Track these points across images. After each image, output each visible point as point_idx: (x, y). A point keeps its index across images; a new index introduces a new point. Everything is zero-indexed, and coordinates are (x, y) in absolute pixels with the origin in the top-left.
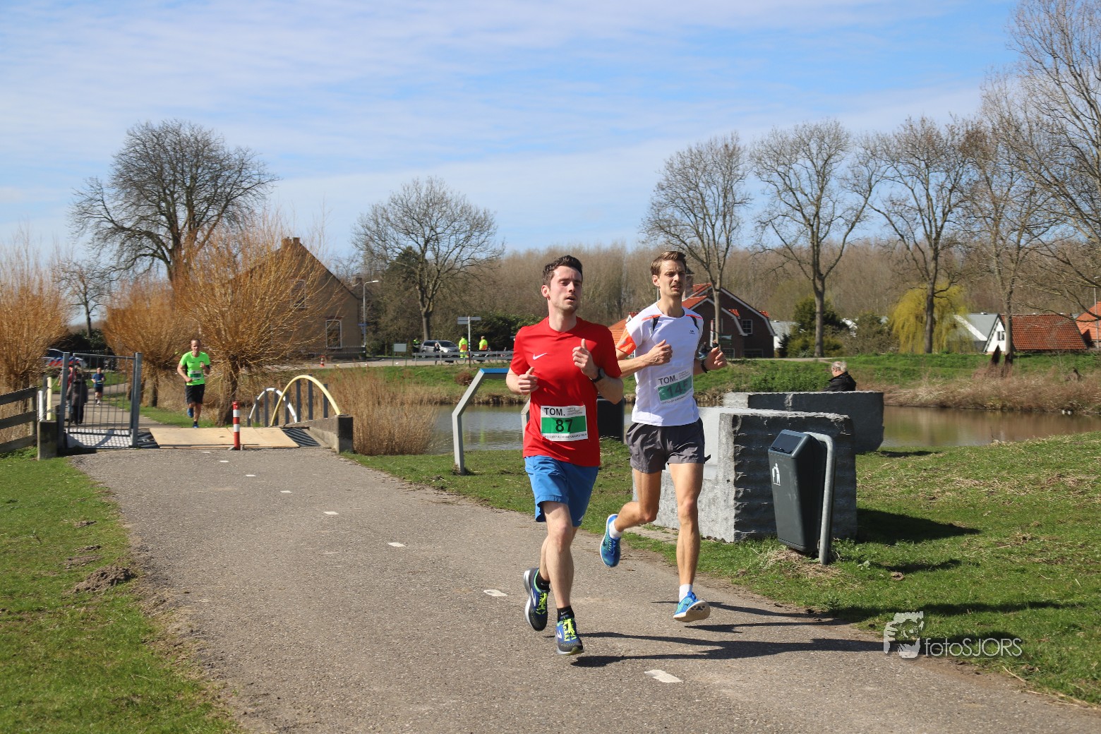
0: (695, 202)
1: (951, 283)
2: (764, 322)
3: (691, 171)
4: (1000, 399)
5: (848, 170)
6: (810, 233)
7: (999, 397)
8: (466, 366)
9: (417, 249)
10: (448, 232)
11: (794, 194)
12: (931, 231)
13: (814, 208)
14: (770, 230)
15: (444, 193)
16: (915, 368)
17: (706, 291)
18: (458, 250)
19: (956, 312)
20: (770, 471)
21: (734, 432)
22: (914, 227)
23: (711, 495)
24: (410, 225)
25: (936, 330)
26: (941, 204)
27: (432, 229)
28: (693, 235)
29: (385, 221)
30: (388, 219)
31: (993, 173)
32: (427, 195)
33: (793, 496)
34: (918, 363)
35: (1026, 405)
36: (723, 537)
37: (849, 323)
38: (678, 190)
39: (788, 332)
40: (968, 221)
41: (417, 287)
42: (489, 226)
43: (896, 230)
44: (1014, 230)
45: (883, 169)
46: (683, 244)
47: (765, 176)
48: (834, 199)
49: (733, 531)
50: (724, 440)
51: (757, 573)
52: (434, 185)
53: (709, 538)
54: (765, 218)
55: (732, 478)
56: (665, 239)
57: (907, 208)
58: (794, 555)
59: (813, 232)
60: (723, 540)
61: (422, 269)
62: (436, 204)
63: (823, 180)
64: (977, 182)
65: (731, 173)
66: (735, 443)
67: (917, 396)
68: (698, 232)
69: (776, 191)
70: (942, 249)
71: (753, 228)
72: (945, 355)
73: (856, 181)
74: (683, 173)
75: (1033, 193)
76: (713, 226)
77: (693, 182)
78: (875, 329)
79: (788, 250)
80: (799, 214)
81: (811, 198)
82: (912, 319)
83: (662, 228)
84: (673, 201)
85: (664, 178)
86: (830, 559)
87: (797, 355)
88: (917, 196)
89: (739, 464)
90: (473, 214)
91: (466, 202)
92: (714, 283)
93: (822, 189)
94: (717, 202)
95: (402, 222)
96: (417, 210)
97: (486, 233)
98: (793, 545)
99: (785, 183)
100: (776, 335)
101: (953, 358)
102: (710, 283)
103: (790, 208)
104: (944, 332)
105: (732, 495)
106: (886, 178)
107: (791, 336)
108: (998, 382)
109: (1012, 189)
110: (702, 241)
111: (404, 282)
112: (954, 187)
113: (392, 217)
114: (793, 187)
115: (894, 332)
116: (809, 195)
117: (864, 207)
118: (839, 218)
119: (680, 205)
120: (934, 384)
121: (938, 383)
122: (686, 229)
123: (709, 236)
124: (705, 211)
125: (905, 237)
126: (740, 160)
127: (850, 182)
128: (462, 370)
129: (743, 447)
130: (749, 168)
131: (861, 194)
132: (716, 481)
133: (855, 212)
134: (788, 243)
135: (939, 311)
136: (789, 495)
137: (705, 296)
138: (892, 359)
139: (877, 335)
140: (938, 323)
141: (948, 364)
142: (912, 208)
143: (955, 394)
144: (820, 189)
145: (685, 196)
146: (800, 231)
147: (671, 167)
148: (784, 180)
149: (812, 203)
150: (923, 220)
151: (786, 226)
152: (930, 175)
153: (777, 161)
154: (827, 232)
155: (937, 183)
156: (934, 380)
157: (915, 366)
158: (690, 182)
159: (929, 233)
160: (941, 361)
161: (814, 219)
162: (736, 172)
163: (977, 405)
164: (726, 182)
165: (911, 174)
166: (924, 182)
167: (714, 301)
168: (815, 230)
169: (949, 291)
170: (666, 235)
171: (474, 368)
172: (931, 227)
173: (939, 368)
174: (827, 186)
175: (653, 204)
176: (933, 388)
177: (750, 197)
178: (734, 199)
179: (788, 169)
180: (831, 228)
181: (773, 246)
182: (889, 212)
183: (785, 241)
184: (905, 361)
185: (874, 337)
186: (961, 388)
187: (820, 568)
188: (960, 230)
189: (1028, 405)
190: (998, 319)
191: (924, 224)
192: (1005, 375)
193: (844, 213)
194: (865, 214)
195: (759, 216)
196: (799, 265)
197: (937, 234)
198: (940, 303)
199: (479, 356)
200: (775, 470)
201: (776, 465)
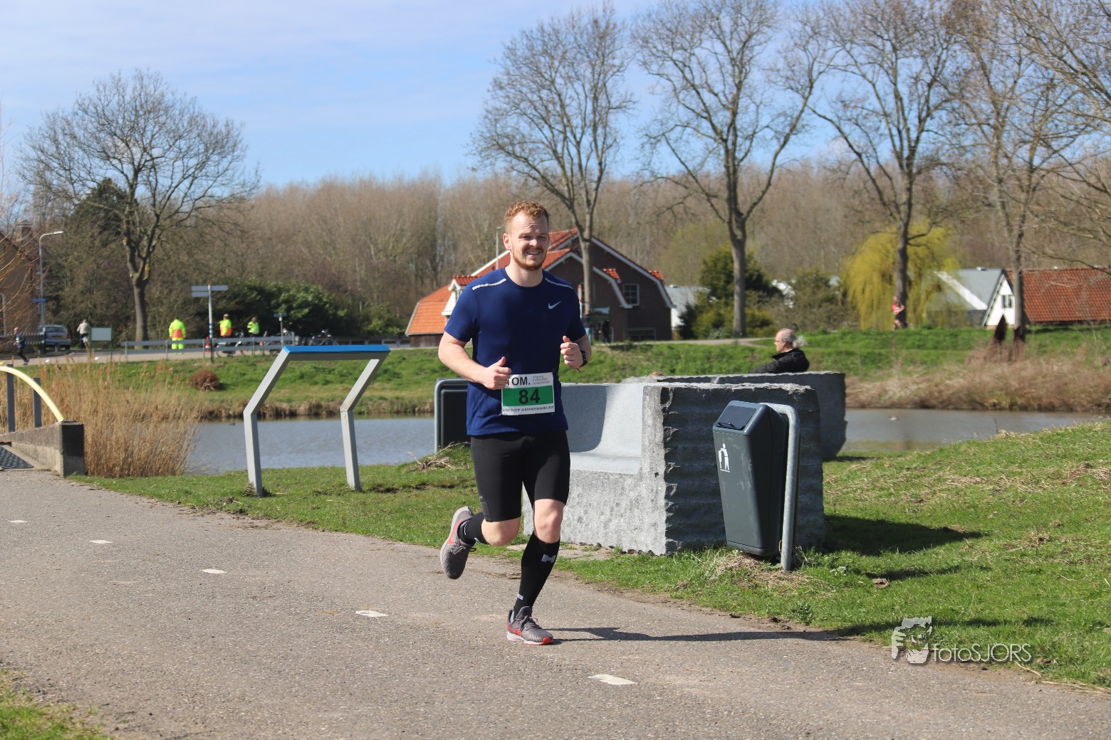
0: (551, 107)
1: (933, 224)
2: (655, 286)
3: (543, 60)
4: (1007, 394)
5: (778, 55)
6: (722, 152)
7: (1006, 390)
8: (206, 360)
9: (122, 184)
10: (171, 155)
11: (698, 93)
12: (902, 146)
13: (728, 114)
14: (663, 148)
15: (162, 95)
16: (883, 351)
17: (569, 242)
18: (187, 183)
19: (940, 267)
20: (714, 457)
21: (664, 410)
22: (876, 141)
23: (633, 495)
24: (110, 144)
25: (912, 295)
26: (915, 106)
27: (145, 151)
28: (547, 157)
29: (68, 139)
30: (74, 137)
31: (993, 56)
32: (134, 100)
33: (747, 485)
34: (886, 343)
35: (1045, 401)
36: (651, 548)
37: (782, 286)
38: (524, 90)
39: (693, 300)
40: (956, 130)
41: (124, 242)
42: (235, 145)
43: (850, 146)
44: (1025, 142)
45: (829, 54)
46: (533, 171)
47: (654, 68)
48: (758, 101)
49: (664, 540)
50: (650, 422)
51: (702, 585)
52: (146, 82)
53: (631, 551)
54: (655, 130)
55: (662, 469)
56: (506, 164)
57: (865, 112)
58: (748, 561)
59: (727, 151)
60: (651, 553)
61: (131, 213)
62: (149, 111)
63: (741, 72)
64: (967, 72)
65: (603, 63)
66: (664, 424)
67: (885, 391)
68: (555, 152)
69: (670, 89)
70: (919, 172)
71: (638, 144)
72: (925, 332)
73: (789, 74)
74: (531, 62)
75: (1051, 86)
76: (578, 144)
77: (547, 76)
78: (821, 295)
79: (690, 178)
80: (705, 124)
81: (723, 99)
82: (876, 279)
83: (501, 148)
84: (517, 106)
85: (503, 70)
86: (794, 565)
87: (706, 336)
88: (881, 94)
89: (670, 452)
90: (209, 127)
91: (197, 109)
92: (581, 230)
93: (739, 86)
94: (583, 108)
95: (98, 140)
96: (120, 121)
97: (229, 157)
98: (746, 548)
99: (684, 77)
100: (675, 307)
101: (937, 335)
102: (576, 229)
103: (692, 115)
104: (923, 297)
105: (663, 494)
106: (835, 67)
107: (697, 307)
108: (1004, 369)
109: (1020, 81)
110: (563, 167)
111: (100, 233)
112: (934, 80)
113: (80, 133)
114: (697, 82)
115: (849, 299)
116: (721, 95)
117: (802, 111)
118: (766, 129)
119: (529, 112)
120: (910, 374)
121: (917, 372)
122: (538, 148)
123: (572, 159)
124: (565, 120)
125: (864, 156)
126: (617, 42)
127: (782, 74)
128: (200, 367)
129: (675, 429)
130: (630, 54)
131: (797, 92)
132: (640, 477)
133: (789, 119)
134: (691, 168)
135: (916, 265)
136: (742, 484)
137: (568, 250)
138: (848, 338)
139: (825, 304)
140: (913, 283)
141: (930, 344)
142: (873, 112)
143: (942, 387)
144: (736, 85)
145: (535, 98)
146: (707, 149)
147: (512, 54)
148: (682, 72)
149: (724, 106)
150: (890, 130)
151: (687, 142)
152: (899, 61)
153: (672, 43)
154: (749, 151)
155: (910, 74)
156: (911, 368)
157: (882, 348)
158: (543, 76)
159: (898, 149)
160: (920, 340)
161: (728, 131)
162: (611, 61)
163: (973, 403)
164: (596, 77)
165: (871, 60)
166: (890, 72)
167: (581, 257)
168: (730, 147)
169: (929, 235)
170: (509, 159)
171: (218, 364)
172: (901, 140)
173: (917, 351)
174: (746, 81)
175: (487, 111)
176: (908, 379)
177: (633, 99)
178: (609, 102)
179: (688, 55)
180: (754, 144)
181: (668, 173)
182: (840, 118)
183: (687, 164)
184: (867, 341)
185: (820, 306)
186: (950, 379)
187: (782, 576)
188: (944, 144)
189: (1048, 401)
190: (1003, 276)
191: (891, 136)
192: (1013, 358)
193: (773, 121)
194: (805, 123)
195: (647, 128)
196: (708, 200)
197: (910, 150)
198: (916, 254)
199: (227, 345)
200: (722, 453)
201: (724, 445)
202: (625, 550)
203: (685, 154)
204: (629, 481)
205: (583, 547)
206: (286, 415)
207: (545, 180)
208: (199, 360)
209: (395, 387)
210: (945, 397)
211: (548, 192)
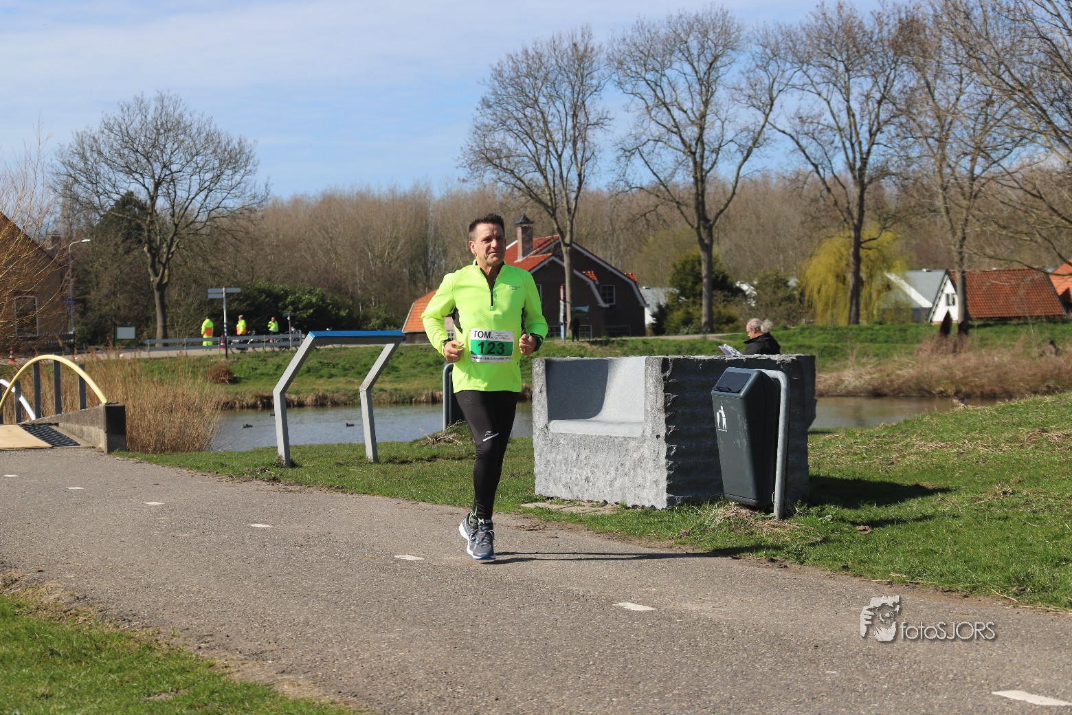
0: (534, 124)
1: (884, 228)
2: (630, 287)
3: (527, 80)
4: (952, 383)
5: (741, 76)
6: (691, 164)
7: (952, 379)
8: (221, 356)
9: (143, 196)
10: (189, 170)
11: (669, 110)
12: (855, 158)
13: (696, 129)
14: (637, 161)
15: (181, 115)
16: (839, 345)
17: (552, 246)
18: (203, 195)
19: (889, 268)
20: (712, 419)
21: (665, 378)
22: (830, 153)
23: (636, 456)
24: (133, 160)
25: (864, 292)
26: (866, 122)
27: (165, 166)
28: (532, 169)
29: (95, 156)
30: (100, 153)
31: (936, 77)
32: (155, 119)
33: (743, 442)
34: (841, 337)
35: (987, 389)
36: (653, 503)
37: (745, 287)
38: (510, 108)
39: (663, 302)
40: (903, 143)
41: (145, 249)
42: (247, 161)
43: (808, 158)
44: (966, 154)
45: (788, 74)
46: (519, 182)
47: (628, 87)
48: (723, 117)
49: (665, 496)
50: (652, 390)
51: (703, 532)
52: (166, 103)
53: (634, 507)
54: (630, 143)
55: (663, 433)
56: (494, 176)
57: (820, 127)
58: (743, 511)
59: (695, 163)
60: (653, 507)
61: (152, 222)
62: (170, 130)
63: (708, 91)
64: (913, 90)
65: (582, 83)
66: (665, 391)
67: (842, 381)
68: (538, 164)
69: (644, 106)
70: (870, 182)
71: (614, 157)
72: (877, 327)
73: (752, 92)
74: (517, 83)
75: (989, 102)
76: (560, 156)
77: (531, 96)
78: (781, 294)
79: (662, 187)
80: (675, 138)
81: (691, 115)
82: (831, 279)
83: (489, 161)
84: (504, 123)
85: (491, 91)
86: (786, 514)
87: (676, 333)
88: (835, 111)
89: (670, 416)
90: (224, 143)
91: (213, 127)
92: (563, 237)
93: (706, 103)
94: (564, 124)
95: (121, 156)
96: (143, 139)
97: (242, 171)
98: (741, 499)
99: (656, 95)
100: (648, 306)
101: (888, 330)
102: (558, 235)
103: (663, 130)
104: (874, 296)
105: (664, 454)
106: (793, 86)
107: (667, 306)
108: (950, 360)
109: (962, 98)
110: (545, 178)
111: (123, 241)
112: (883, 97)
113: (105, 151)
114: (668, 100)
115: (807, 297)
116: (689, 112)
117: (763, 127)
118: (730, 143)
119: (515, 128)
120: (864, 365)
121: (869, 364)
122: (523, 161)
123: (554, 171)
124: (547, 135)
125: (820, 166)
126: (594, 64)
127: (744, 93)
128: (216, 362)
129: (675, 396)
130: (606, 75)
131: (759, 109)
132: (643, 439)
133: (751, 133)
134: (662, 179)
135: (867, 267)
136: (738, 442)
137: (550, 254)
138: (806, 333)
139: (783, 303)
140: (865, 283)
141: (881, 338)
142: (828, 127)
143: (893, 377)
144: (703, 103)
145: (521, 115)
146: (677, 161)
147: (499, 75)
148: (654, 91)
149: (693, 122)
150: (843, 143)
151: (659, 154)
152: (851, 80)
153: (645, 65)
154: (715, 163)
155: (861, 92)
156: (864, 360)
157: (838, 342)
158: (527, 96)
159: (851, 161)
160: (872, 335)
161: (697, 144)
162: (589, 82)
163: (922, 392)
164: (576, 96)
165: (825, 80)
166: (843, 90)
167: (563, 261)
168: (698, 159)
169: (879, 239)
170: (496, 171)
171: (232, 360)
172: (854, 152)
173: (870, 344)
174: (712, 98)
175: (476, 127)
176: (863, 370)
177: (609, 116)
178: (588, 119)
179: (659, 75)
180: (719, 156)
181: (641, 183)
182: (798, 133)
183: (659, 175)
184: (824, 336)
185: (780, 305)
186: (901, 369)
187: (776, 524)
188: (892, 156)
189: (990, 388)
190: (947, 277)
191: (845, 149)
192: (958, 350)
193: (737, 135)
194: (766, 137)
195: (622, 142)
196: (678, 208)
197: (862, 162)
198: (867, 256)
199: (240, 343)
200: (720, 414)
201: (722, 408)
202: (629, 505)
203: (656, 166)
204: (633, 443)
205: (590, 504)
206: (294, 406)
207: (529, 191)
208: (215, 356)
209: (393, 379)
210: (896, 386)
211: (532, 201)
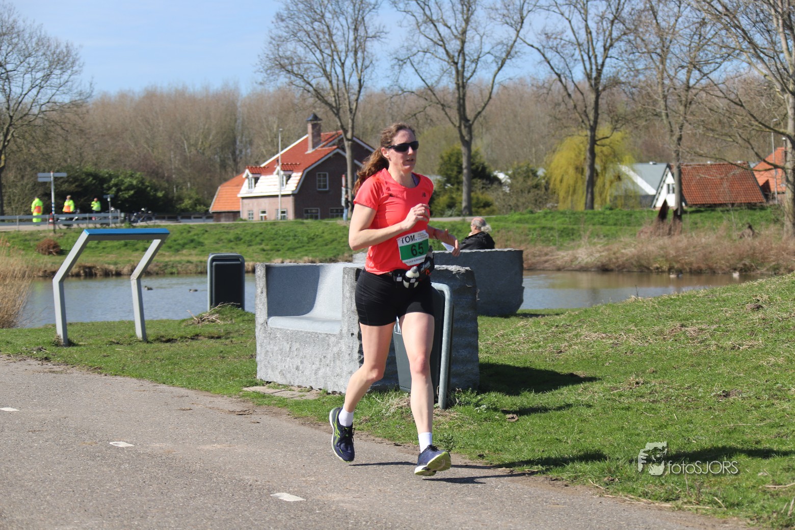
0: (321, 35)
1: (615, 129)
4: (667, 261)
6: (454, 72)
7: (666, 258)
8: (50, 231)
10: (22, 69)
11: (435, 26)
12: (591, 69)
13: (458, 42)
15: (15, 21)
16: (575, 227)
17: (336, 141)
18: (34, 91)
19: (621, 161)
22: (571, 65)
23: (335, 350)
25: (599, 182)
28: (319, 74)
34: (577, 221)
35: (695, 266)
37: (501, 176)
38: (301, 22)
40: (632, 56)
42: (74, 62)
43: (552, 68)
44: (683, 67)
46: (308, 86)
47: (402, 6)
48: (481, 32)
50: (347, 295)
51: (379, 420)
53: (334, 393)
54: (402, 54)
55: (355, 331)
56: (286, 80)
57: (563, 42)
59: (457, 71)
63: (468, 10)
64: (640, 12)
67: (576, 258)
68: (325, 70)
69: (414, 22)
70: (604, 90)
72: (608, 212)
73: (506, 12)
75: (703, 24)
76: (343, 64)
77: (318, 12)
78: (530, 183)
79: (429, 92)
80: (441, 50)
81: (454, 30)
82: (571, 171)
83: (282, 67)
84: (295, 35)
85: (284, 6)
86: (448, 404)
87: (442, 214)
88: (575, 28)
90: (53, 47)
91: (43, 33)
92: (345, 132)
93: (467, 21)
94: (346, 36)
97: (69, 71)
99: (425, 13)
101: (617, 214)
102: (341, 131)
103: (430, 43)
104: (607, 185)
106: (540, 7)
108: (665, 241)
109: (680, 20)
110: (331, 82)
112: (615, 18)
114: (434, 17)
115: (551, 186)
116: (453, 27)
117: (515, 41)
118: (487, 55)
119: (305, 39)
120: (595, 244)
121: (600, 243)
122: (311, 67)
123: (338, 76)
124: (332, 46)
125: (562, 76)
127: (500, 12)
128: (45, 237)
131: (511, 26)
132: (341, 336)
133: (505, 47)
134: (429, 84)
135: (602, 161)
137: (335, 147)
138: (549, 216)
139: (533, 190)
140: (600, 175)
141: (611, 222)
142: (569, 42)
143: (618, 255)
144: (465, 20)
145: (309, 28)
146: (442, 70)
148: (423, 9)
149: (455, 36)
150: (582, 56)
151: (427, 64)
154: (474, 71)
155: (597, 13)
156: (595, 240)
157: (574, 225)
158: (315, 12)
159: (588, 71)
160: (603, 219)
161: (459, 55)
163: (642, 269)
164: (356, 12)
166: (582, 11)
167: (345, 152)
168: (460, 68)
169: (611, 138)
170: (288, 75)
171: (59, 235)
172: (590, 64)
173: (601, 226)
174: (472, 17)
175: (272, 38)
176: (594, 249)
177: (385, 30)
178: (367, 33)
180: (478, 66)
181: (412, 88)
182: (544, 47)
183: (426, 81)
184: (564, 219)
185: (529, 192)
186: (625, 249)
187: (439, 413)
188: (622, 67)
189: (697, 265)
190: (668, 169)
191: (583, 61)
192: (672, 232)
193: (493, 48)
194: (517, 49)
195: (396, 52)
196: (443, 109)
197: (597, 72)
198: (602, 152)
199: (66, 220)
202: (330, 391)
204: (333, 339)
205: (299, 389)
206: (111, 275)
207: (317, 94)
208: (45, 231)
210: (620, 263)
211: (319, 102)
